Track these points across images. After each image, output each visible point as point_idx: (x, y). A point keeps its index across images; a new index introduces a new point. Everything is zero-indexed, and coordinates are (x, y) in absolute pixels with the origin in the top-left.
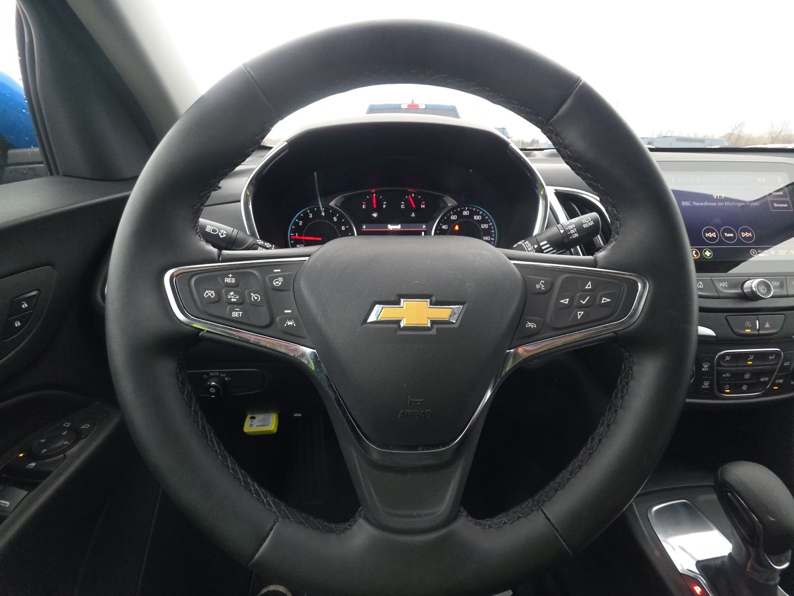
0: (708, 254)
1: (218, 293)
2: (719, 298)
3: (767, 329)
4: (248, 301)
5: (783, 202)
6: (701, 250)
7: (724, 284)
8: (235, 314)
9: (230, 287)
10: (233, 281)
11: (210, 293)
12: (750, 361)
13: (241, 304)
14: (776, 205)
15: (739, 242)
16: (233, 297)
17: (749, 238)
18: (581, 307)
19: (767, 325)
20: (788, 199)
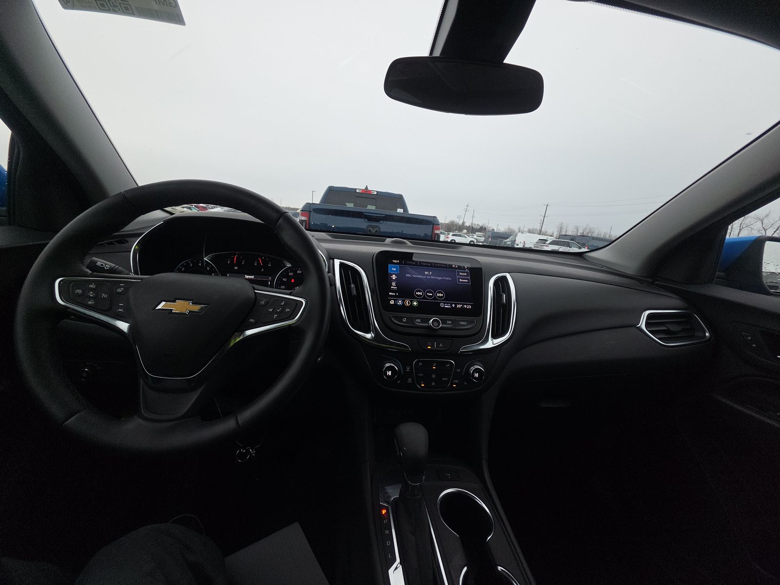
0: (415, 303)
1: (84, 291)
2: (415, 327)
3: (441, 347)
4: (99, 297)
5: (466, 279)
6: (411, 301)
7: (419, 320)
8: (90, 303)
9: (91, 289)
10: (94, 286)
11: (79, 291)
12: (434, 367)
13: (95, 298)
14: (461, 280)
15: (435, 299)
16: (91, 294)
17: (442, 297)
18: (277, 313)
19: (441, 345)
20: (469, 277)
